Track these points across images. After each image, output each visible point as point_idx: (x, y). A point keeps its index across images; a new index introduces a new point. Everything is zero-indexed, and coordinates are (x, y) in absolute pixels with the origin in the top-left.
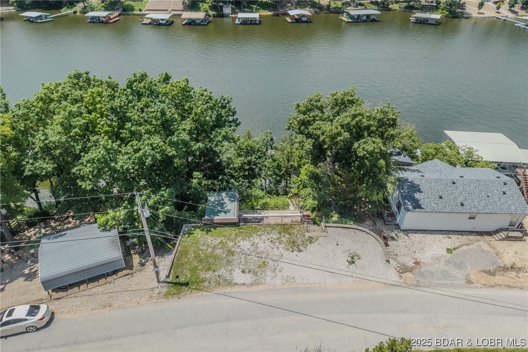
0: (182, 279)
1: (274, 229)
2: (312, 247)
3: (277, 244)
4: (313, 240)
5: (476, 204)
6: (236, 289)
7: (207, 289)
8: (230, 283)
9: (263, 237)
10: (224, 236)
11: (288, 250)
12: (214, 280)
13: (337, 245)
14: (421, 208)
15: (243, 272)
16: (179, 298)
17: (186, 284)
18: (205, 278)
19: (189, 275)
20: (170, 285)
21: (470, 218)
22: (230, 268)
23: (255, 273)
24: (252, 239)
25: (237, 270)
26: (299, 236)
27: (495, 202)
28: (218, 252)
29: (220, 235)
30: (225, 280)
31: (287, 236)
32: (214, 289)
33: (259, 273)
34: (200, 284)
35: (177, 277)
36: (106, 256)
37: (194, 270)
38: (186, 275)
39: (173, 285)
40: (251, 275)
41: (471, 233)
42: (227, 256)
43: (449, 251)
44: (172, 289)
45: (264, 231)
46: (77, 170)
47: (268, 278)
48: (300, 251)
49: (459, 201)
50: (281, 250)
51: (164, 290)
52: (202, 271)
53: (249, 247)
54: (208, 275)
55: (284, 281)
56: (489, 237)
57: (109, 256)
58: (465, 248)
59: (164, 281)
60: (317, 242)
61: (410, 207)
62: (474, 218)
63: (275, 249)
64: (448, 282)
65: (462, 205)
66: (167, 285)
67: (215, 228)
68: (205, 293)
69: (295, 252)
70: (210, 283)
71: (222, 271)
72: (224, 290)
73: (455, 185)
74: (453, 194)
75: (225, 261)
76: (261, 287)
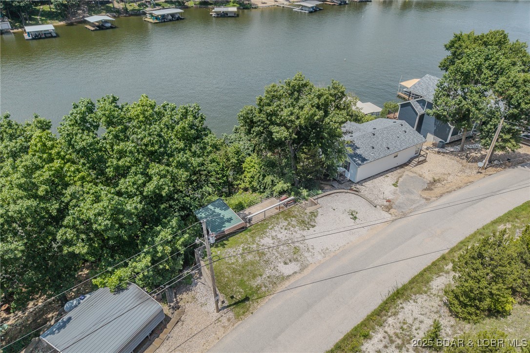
0: (239, 297)
1: (278, 218)
2: (319, 219)
3: (292, 229)
4: (316, 214)
5: (395, 145)
6: (292, 280)
7: (269, 293)
8: (284, 278)
9: (276, 228)
10: (242, 243)
11: (304, 230)
12: (268, 283)
13: (334, 210)
14: (367, 160)
15: (286, 263)
16: (252, 313)
17: (247, 299)
18: (258, 285)
19: (241, 290)
20: (232, 307)
21: (395, 157)
22: (272, 267)
23: (296, 260)
24: (268, 234)
25: (279, 265)
26: (302, 215)
27: (404, 140)
28: (249, 257)
29: (237, 244)
30: (277, 278)
31: (294, 219)
32: (274, 289)
33: (299, 258)
34: (259, 292)
35: (232, 297)
36: (146, 315)
37: (242, 284)
38: (239, 292)
39: (234, 306)
40: (294, 263)
41: (396, 168)
42: (260, 258)
43: (395, 185)
44: (237, 310)
45: (272, 223)
46: (62, 235)
47: (309, 259)
48: (313, 226)
49: (385, 146)
50: (299, 232)
51: (231, 315)
52: (251, 281)
53: (272, 242)
54: (259, 281)
55: (323, 254)
56: (407, 167)
57: (148, 313)
58: (401, 180)
59: (222, 308)
60: (319, 214)
61: (360, 162)
62: (397, 156)
63: (294, 233)
64: (418, 205)
65: (388, 148)
66: (229, 309)
67: (227, 240)
68: (271, 297)
69: (311, 229)
70: (267, 287)
71: (268, 272)
72: (284, 287)
73: (375, 136)
74: (378, 143)
75: (262, 263)
76: (310, 269)
